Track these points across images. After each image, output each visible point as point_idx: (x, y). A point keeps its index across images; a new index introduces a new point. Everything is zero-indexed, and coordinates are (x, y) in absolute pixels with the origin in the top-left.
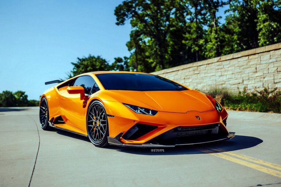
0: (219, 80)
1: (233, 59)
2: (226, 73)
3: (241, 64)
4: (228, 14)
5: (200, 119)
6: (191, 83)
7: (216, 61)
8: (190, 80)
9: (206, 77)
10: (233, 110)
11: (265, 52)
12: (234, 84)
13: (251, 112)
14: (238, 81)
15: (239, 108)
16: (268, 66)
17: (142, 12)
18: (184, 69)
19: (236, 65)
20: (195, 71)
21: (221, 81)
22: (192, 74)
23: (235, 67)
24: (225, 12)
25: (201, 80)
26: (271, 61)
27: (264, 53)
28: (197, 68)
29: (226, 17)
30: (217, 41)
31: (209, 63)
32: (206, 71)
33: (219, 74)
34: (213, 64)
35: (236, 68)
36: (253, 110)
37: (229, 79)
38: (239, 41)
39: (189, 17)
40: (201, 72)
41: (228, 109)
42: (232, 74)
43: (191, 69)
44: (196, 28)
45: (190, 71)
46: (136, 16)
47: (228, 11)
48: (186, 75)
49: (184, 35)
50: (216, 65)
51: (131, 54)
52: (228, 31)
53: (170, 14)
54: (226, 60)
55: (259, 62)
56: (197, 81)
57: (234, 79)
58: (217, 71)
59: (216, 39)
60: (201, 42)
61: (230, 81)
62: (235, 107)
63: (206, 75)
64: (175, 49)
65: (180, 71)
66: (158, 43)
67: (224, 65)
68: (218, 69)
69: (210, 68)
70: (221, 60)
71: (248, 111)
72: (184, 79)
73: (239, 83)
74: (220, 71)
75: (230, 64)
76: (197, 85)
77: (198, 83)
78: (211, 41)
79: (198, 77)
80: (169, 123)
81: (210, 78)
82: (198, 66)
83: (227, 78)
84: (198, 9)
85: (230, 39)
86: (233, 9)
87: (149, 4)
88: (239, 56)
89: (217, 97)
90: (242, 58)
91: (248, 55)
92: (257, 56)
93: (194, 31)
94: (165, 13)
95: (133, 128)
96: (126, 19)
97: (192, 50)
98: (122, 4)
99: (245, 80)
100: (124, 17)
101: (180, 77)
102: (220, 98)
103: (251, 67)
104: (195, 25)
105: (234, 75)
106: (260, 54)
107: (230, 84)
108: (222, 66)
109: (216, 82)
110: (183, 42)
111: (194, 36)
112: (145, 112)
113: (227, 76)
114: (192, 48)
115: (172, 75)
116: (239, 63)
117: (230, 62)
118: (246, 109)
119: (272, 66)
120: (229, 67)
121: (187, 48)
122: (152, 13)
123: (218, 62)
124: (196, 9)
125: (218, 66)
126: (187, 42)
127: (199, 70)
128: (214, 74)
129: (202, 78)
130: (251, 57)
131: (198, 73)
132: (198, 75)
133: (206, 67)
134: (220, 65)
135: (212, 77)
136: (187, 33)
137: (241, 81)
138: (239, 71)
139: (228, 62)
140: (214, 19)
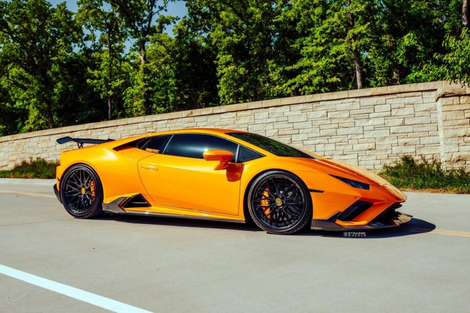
1: (212, 114)
3: (224, 122)
7: (184, 115)
11: (262, 108)
16: (265, 127)
19: (218, 123)
20: (147, 128)
22: (142, 132)
26: (269, 121)
27: (259, 110)
28: (152, 124)
31: (172, 117)
32: (167, 129)
34: (180, 119)
48: (131, 134)
54: (201, 116)
55: (253, 121)
60: (119, 83)
65: (119, 127)
67: (197, 122)
70: (193, 115)
75: (207, 121)
82: (153, 122)
88: (222, 111)
91: (236, 111)
92: (249, 112)
103: (240, 127)
106: (253, 111)
108: (195, 124)
110: (88, 81)
116: (221, 120)
119: (272, 128)
120: (205, 126)
123: (187, 117)
125: (188, 122)
126: (95, 81)
127: (154, 127)
130: (239, 114)
131: (153, 132)
133: (168, 123)
134: (191, 122)
139: (204, 118)
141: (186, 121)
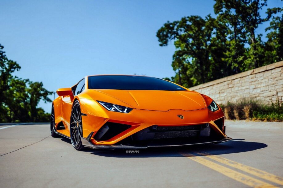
0: (253, 93)
1: (266, 71)
2: (259, 86)
3: (274, 75)
4: (269, 31)
5: (182, 118)
6: (226, 96)
7: (249, 74)
8: (225, 94)
9: (240, 90)
10: (261, 121)
12: (268, 97)
13: (279, 122)
14: (272, 93)
15: (267, 118)
17: (184, 33)
18: (218, 83)
19: (270, 77)
20: (229, 85)
21: (255, 94)
22: (226, 88)
23: (268, 79)
24: (266, 30)
25: (235, 94)
28: (232, 82)
29: (267, 35)
30: (256, 57)
31: (243, 76)
32: (240, 84)
33: (253, 87)
34: (247, 77)
35: (270, 80)
36: (281, 120)
37: (262, 91)
38: (278, 56)
39: (229, 35)
40: (235, 86)
41: (257, 119)
42: (266, 86)
43: (225, 83)
44: (235, 46)
45: (224, 85)
46: (178, 36)
47: (269, 28)
48: (221, 89)
49: (224, 53)
50: (250, 78)
51: (176, 73)
52: (269, 48)
53: (211, 34)
54: (260, 72)
56: (232, 94)
57: (269, 91)
58: (251, 84)
59: (255, 54)
60: (241, 58)
61: (264, 93)
62: (263, 117)
63: (240, 89)
64: (215, 66)
65: (215, 85)
66: (199, 61)
67: (257, 78)
68: (252, 82)
69: (243, 81)
70: (255, 73)
71: (276, 121)
72: (219, 93)
73: (273, 95)
74: (254, 84)
75: (263, 76)
76: (232, 99)
77: (232, 96)
78: (250, 58)
79: (232, 91)
80: (142, 122)
81: (244, 91)
82: (232, 80)
83: (261, 90)
84: (237, 28)
85: (269, 54)
86: (274, 26)
87: (190, 26)
88: (273, 68)
89: (245, 109)
90: (275, 69)
93: (234, 48)
94: (206, 33)
95: (104, 126)
96: (169, 40)
97: (232, 67)
98: (164, 27)
99: (279, 92)
100: (166, 39)
101: (215, 92)
102: (248, 108)
104: (234, 42)
105: (267, 87)
107: (264, 96)
108: (256, 79)
109: (250, 96)
110: (223, 59)
111: (233, 53)
112: (118, 110)
113: (261, 88)
114: (232, 66)
115: (208, 90)
116: (272, 74)
117: (263, 75)
118: (274, 119)
120: (262, 79)
121: (228, 65)
122: (194, 33)
123: (251, 75)
124: (235, 27)
125: (252, 78)
126: (227, 59)
127: (233, 84)
128: (248, 87)
129: (236, 92)
131: (232, 87)
132: (233, 88)
133: (240, 80)
134: (253, 78)
135: (246, 90)
136: (227, 51)
137: (275, 93)
138: (273, 83)
139: (261, 74)
140: (253, 36)
141: (251, 78)
